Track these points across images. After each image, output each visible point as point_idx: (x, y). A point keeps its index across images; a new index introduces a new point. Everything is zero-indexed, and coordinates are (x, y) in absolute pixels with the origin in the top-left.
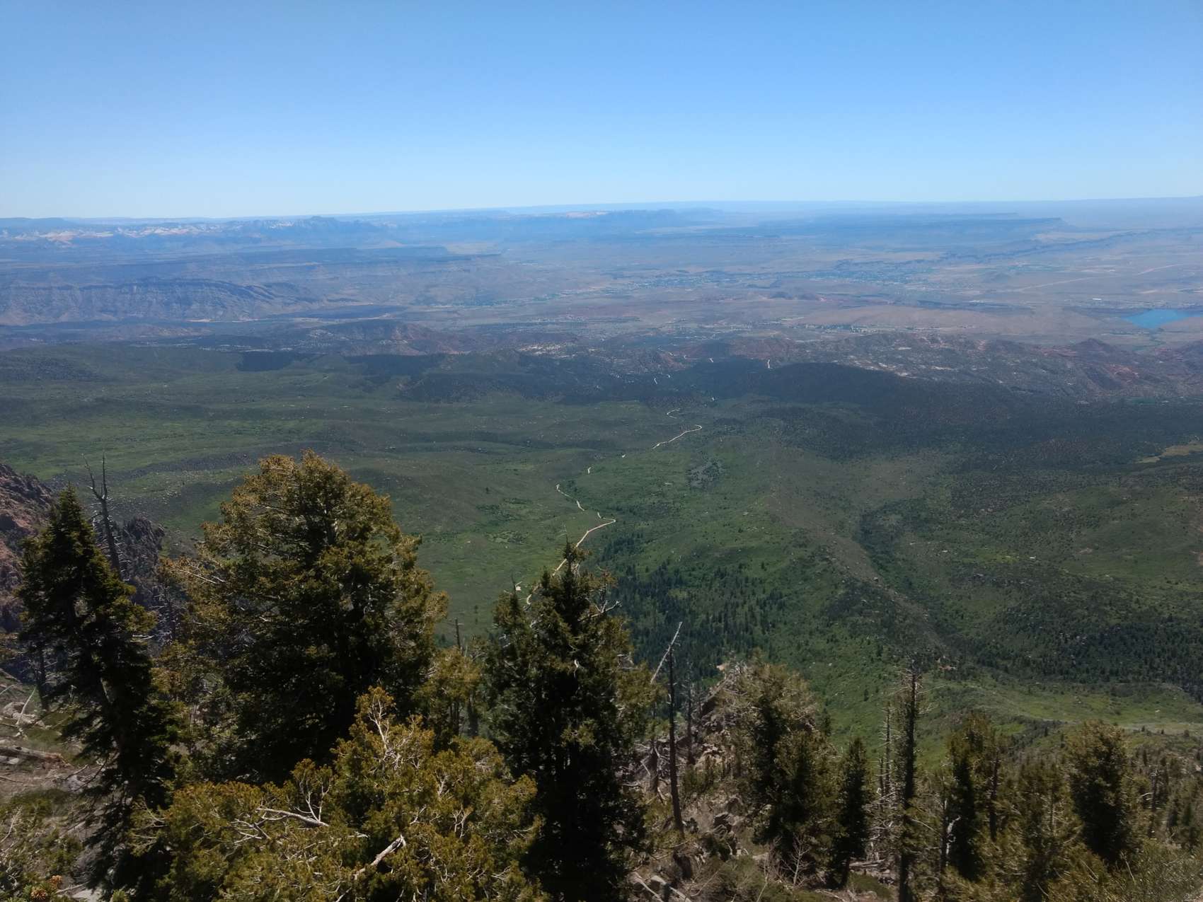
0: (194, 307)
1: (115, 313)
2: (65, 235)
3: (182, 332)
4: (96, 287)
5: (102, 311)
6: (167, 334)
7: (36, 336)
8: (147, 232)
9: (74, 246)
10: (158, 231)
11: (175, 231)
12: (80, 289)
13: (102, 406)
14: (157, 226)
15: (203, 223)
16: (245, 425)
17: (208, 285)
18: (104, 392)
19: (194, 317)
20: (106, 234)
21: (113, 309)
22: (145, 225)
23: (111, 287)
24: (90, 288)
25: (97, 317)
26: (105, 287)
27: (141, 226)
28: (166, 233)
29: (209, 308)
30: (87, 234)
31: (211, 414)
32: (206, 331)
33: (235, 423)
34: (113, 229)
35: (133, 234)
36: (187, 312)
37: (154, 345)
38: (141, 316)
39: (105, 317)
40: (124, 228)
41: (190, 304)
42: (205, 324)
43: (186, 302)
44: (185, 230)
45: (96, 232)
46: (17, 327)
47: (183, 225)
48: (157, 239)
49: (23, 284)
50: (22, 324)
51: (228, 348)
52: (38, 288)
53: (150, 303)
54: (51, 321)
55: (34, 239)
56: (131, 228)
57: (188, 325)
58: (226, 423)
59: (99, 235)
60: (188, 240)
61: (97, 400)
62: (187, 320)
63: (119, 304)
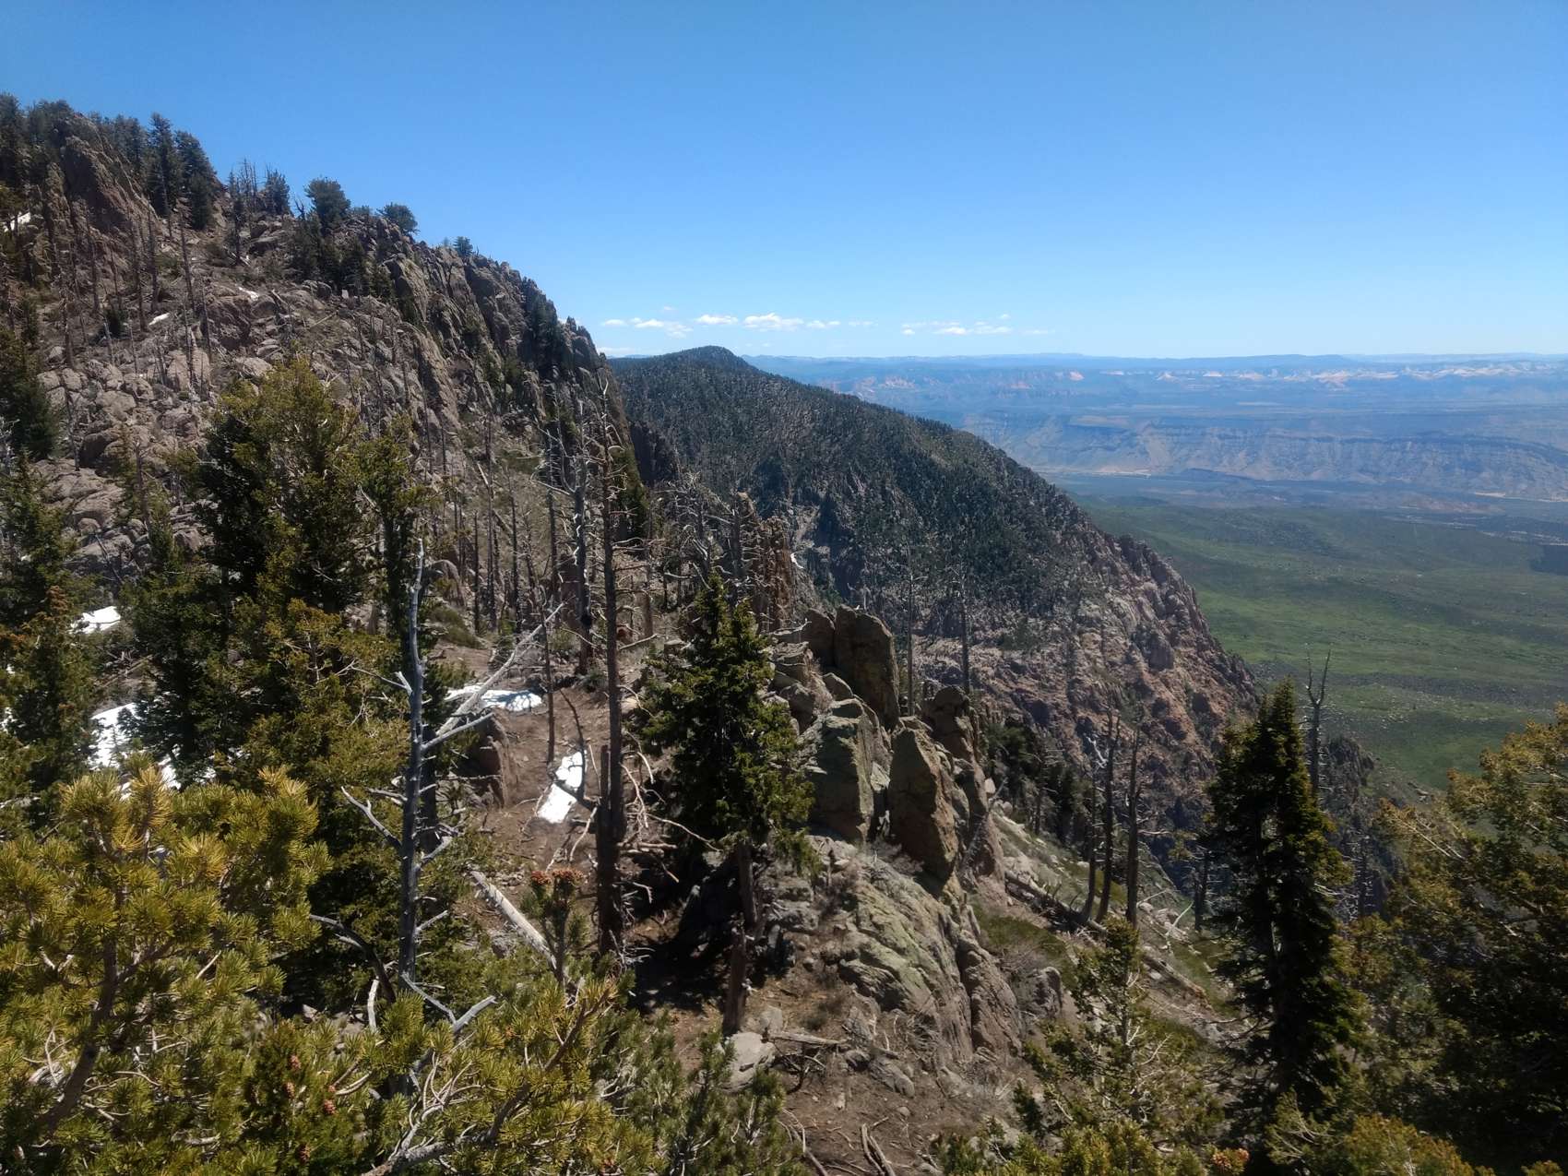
0: (1485, 475)
1: (1376, 474)
2: (1340, 375)
3: (1461, 508)
4: (1360, 440)
5: (1361, 471)
6: (1438, 507)
7: (1282, 494)
8: (1444, 372)
9: (1347, 390)
10: (1460, 371)
11: (1483, 371)
12: (1341, 442)
13: (1334, 589)
14: (1460, 364)
15: (1523, 361)
16: (1524, 647)
17: (1515, 447)
18: (1340, 571)
19: (1482, 488)
20: (1390, 375)
21: (1374, 469)
22: (1442, 364)
23: (1380, 442)
24: (1353, 441)
25: (1352, 478)
26: (1373, 440)
27: (1434, 365)
28: (1469, 374)
29: (1506, 478)
30: (1366, 374)
31: (1475, 623)
32: (1494, 510)
33: (1508, 643)
34: (1398, 368)
35: (1424, 376)
36: (1473, 481)
37: (1418, 520)
38: (1408, 481)
39: (1364, 478)
40: (1413, 367)
41: (1479, 471)
42: (1495, 500)
43: (1474, 467)
44: (1499, 371)
45: (1379, 372)
46: (1263, 482)
47: (1497, 364)
48: (1455, 383)
49: (1279, 432)
50: (1268, 479)
51: (1522, 536)
52: (1295, 439)
53: (1425, 464)
54: (1301, 477)
55: (1303, 380)
56: (1422, 367)
57: (1470, 499)
58: (1495, 639)
59: (1381, 376)
60: (1499, 384)
61: (1330, 579)
62: (1470, 492)
63: (1383, 464)
